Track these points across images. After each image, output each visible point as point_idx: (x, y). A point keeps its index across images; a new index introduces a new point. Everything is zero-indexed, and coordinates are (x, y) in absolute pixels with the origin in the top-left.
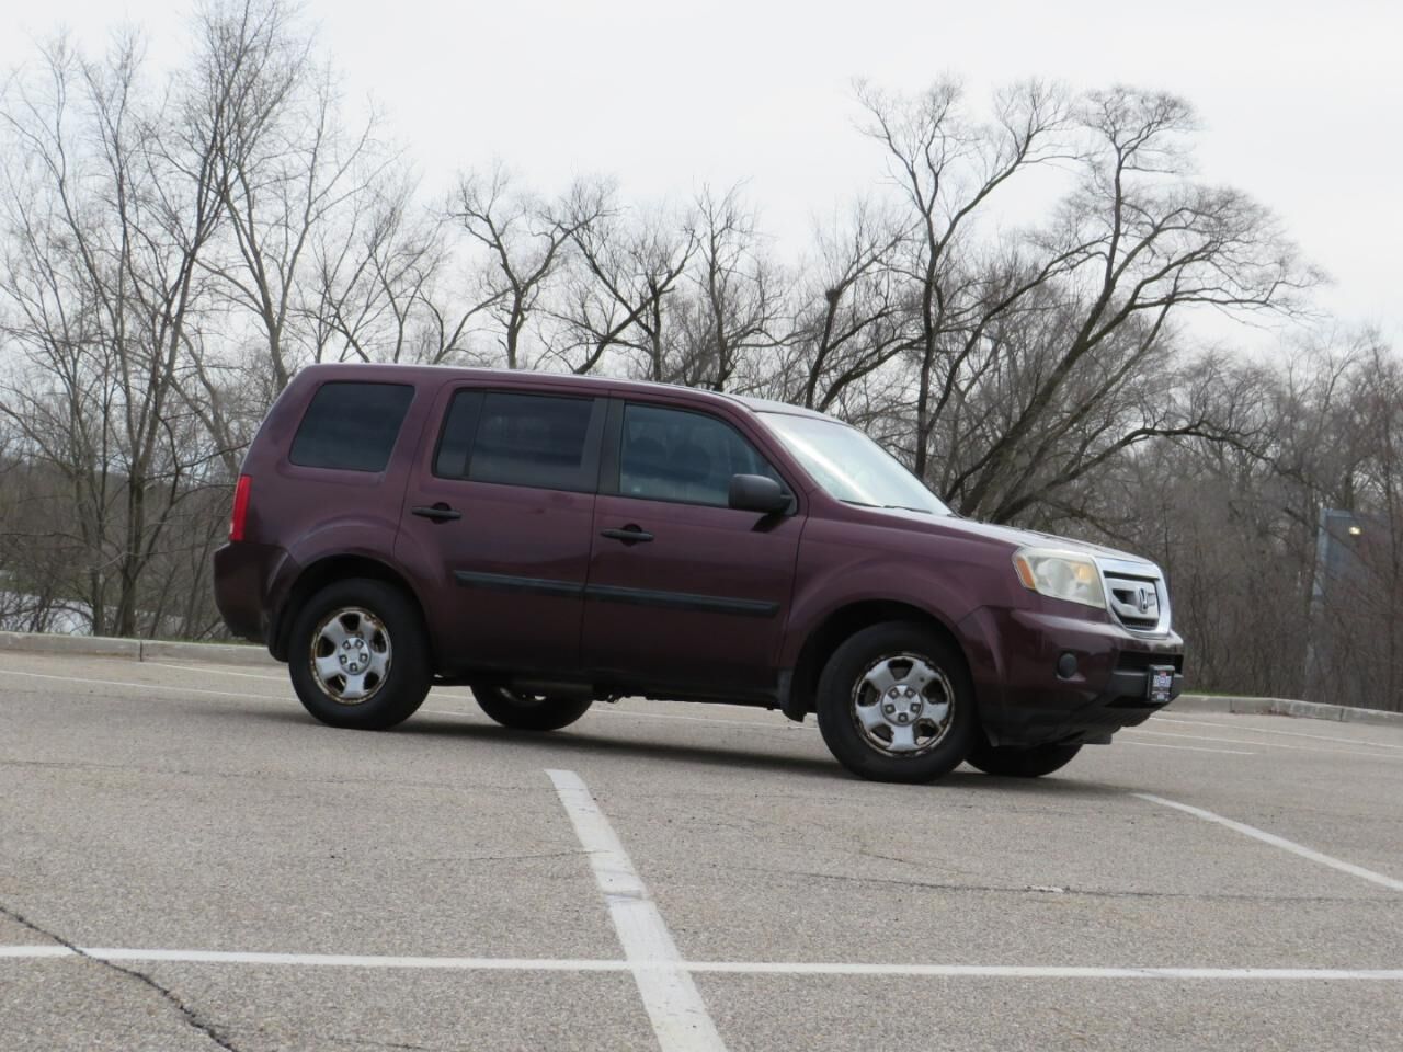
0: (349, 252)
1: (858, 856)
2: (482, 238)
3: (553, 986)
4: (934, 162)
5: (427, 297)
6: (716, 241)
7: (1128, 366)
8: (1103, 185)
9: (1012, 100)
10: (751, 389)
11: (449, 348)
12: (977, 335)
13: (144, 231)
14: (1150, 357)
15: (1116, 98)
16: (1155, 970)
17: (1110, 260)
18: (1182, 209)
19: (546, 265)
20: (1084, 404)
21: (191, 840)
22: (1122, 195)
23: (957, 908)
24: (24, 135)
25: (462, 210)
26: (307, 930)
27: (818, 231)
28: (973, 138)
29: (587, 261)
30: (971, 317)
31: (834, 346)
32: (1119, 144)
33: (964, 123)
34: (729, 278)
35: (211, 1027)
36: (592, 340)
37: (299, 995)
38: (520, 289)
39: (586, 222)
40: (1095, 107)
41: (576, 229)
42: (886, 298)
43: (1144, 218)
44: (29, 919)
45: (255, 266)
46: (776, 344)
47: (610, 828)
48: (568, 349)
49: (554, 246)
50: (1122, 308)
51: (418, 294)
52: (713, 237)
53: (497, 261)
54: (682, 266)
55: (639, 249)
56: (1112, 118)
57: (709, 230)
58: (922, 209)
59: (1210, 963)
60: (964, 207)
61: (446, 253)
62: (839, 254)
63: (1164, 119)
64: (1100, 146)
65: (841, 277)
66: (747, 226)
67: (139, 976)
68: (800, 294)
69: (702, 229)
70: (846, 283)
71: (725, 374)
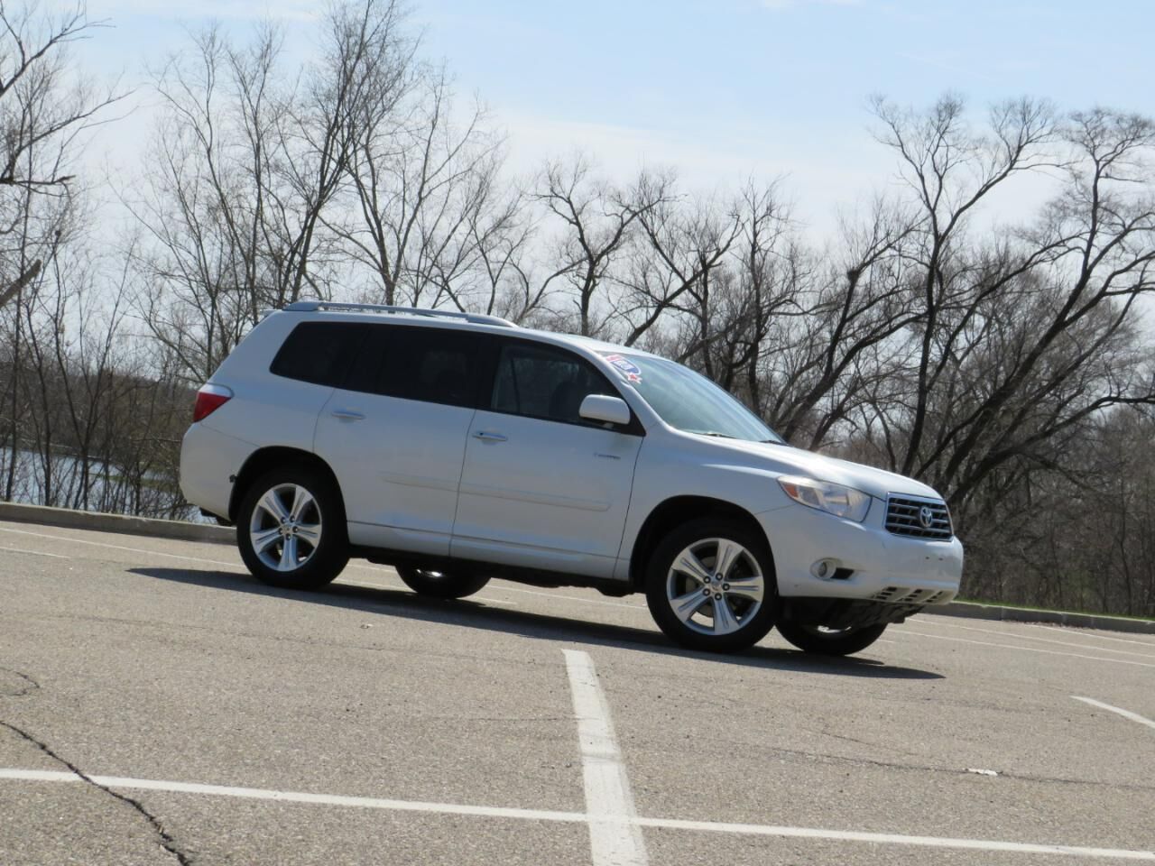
0: (443, 218)
1: (819, 735)
2: (564, 217)
3: (512, 832)
4: (939, 166)
5: (515, 261)
6: (758, 225)
7: (1099, 343)
8: (1082, 191)
9: (1006, 115)
10: (781, 350)
11: (533, 306)
12: (972, 311)
13: (275, 193)
14: (1117, 336)
15: (1095, 118)
16: (1070, 848)
17: (1087, 254)
18: (1149, 213)
19: (616, 240)
20: (1059, 375)
21: (227, 690)
22: (1099, 200)
23: (898, 784)
24: (179, 109)
25: (547, 192)
26: (302, 772)
27: (843, 222)
28: (972, 147)
29: (649, 238)
30: (967, 298)
31: (852, 317)
32: (1098, 158)
33: (964, 135)
34: (767, 258)
35: (181, 852)
36: (651, 304)
37: (274, 827)
38: (593, 260)
39: (650, 206)
40: (1076, 126)
41: (641, 211)
42: (897, 279)
43: (1116, 220)
44: (51, 748)
45: (376, 231)
46: (804, 313)
47: (604, 700)
48: (631, 310)
49: (623, 225)
50: (1095, 294)
51: (509, 260)
52: (755, 223)
53: (575, 236)
54: (728, 245)
55: (693, 230)
56: (1092, 135)
57: (752, 216)
58: (929, 206)
59: (1122, 845)
60: (963, 206)
61: (532, 228)
62: (859, 241)
63: (1136, 137)
64: (1079, 156)
65: (861, 260)
66: (783, 213)
67: (133, 802)
68: (825, 272)
69: (746, 215)
70: (865, 265)
71: (760, 337)
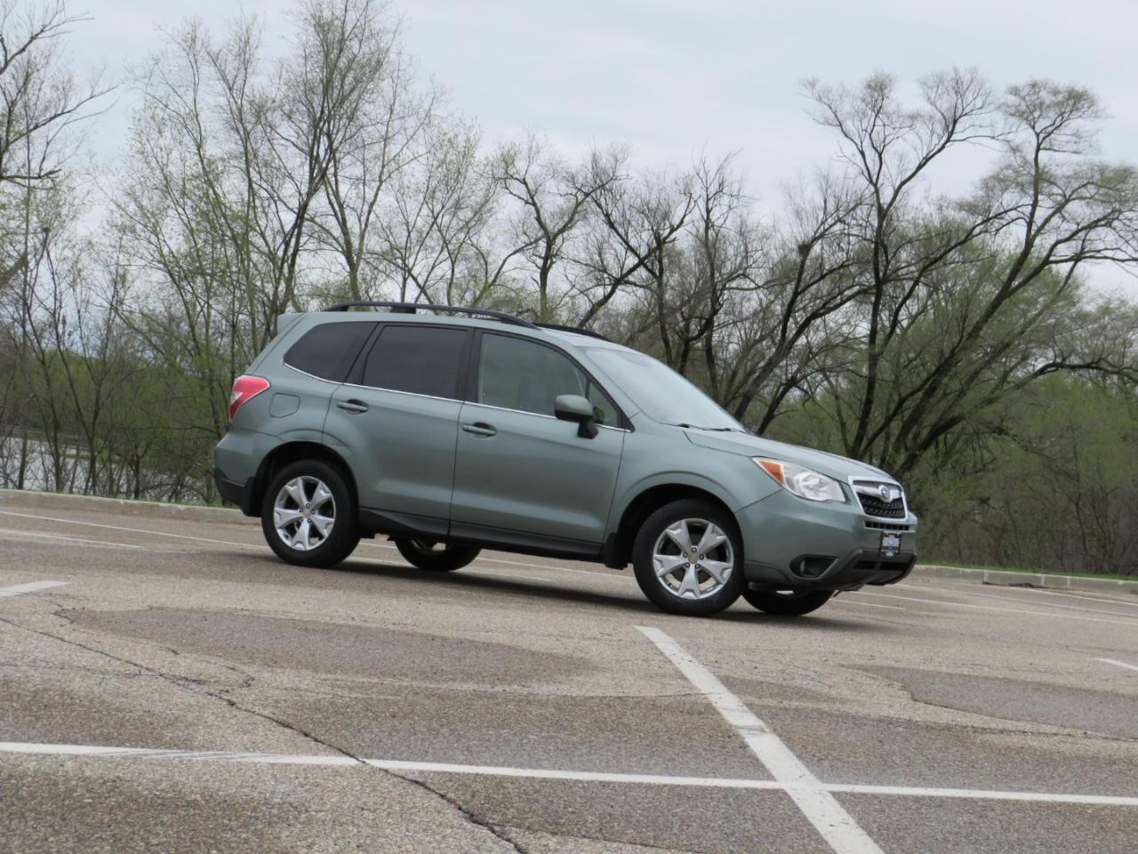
2: (519, 197)
3: (731, 800)
4: (877, 144)
5: (474, 242)
6: (711, 202)
7: (1042, 311)
8: (1022, 164)
10: (735, 323)
11: (493, 283)
12: (916, 284)
14: (1060, 304)
15: (1033, 92)
17: (1030, 223)
18: (1087, 183)
19: (571, 219)
20: (1006, 341)
22: (1040, 172)
25: (502, 174)
29: (603, 218)
30: (913, 271)
31: (803, 291)
32: (1038, 130)
34: (720, 234)
36: (607, 281)
37: (543, 801)
38: (550, 239)
39: (603, 186)
40: (1012, 100)
41: (594, 191)
42: (847, 254)
43: (1056, 190)
44: (313, 735)
45: (339, 214)
46: (757, 288)
48: (590, 288)
49: (577, 205)
50: (1039, 263)
51: (467, 240)
52: (708, 200)
53: (531, 215)
54: (682, 222)
55: (645, 208)
56: (1031, 108)
57: (705, 193)
58: (871, 181)
60: (904, 179)
62: (810, 217)
63: (1074, 109)
65: (812, 235)
66: (735, 190)
67: (417, 782)
68: (776, 248)
69: (698, 190)
70: (815, 239)
71: (715, 312)
